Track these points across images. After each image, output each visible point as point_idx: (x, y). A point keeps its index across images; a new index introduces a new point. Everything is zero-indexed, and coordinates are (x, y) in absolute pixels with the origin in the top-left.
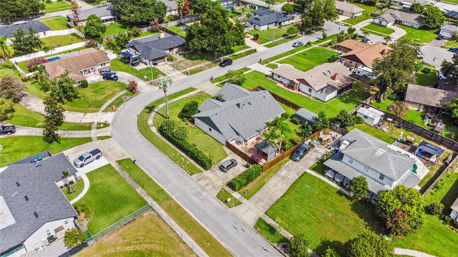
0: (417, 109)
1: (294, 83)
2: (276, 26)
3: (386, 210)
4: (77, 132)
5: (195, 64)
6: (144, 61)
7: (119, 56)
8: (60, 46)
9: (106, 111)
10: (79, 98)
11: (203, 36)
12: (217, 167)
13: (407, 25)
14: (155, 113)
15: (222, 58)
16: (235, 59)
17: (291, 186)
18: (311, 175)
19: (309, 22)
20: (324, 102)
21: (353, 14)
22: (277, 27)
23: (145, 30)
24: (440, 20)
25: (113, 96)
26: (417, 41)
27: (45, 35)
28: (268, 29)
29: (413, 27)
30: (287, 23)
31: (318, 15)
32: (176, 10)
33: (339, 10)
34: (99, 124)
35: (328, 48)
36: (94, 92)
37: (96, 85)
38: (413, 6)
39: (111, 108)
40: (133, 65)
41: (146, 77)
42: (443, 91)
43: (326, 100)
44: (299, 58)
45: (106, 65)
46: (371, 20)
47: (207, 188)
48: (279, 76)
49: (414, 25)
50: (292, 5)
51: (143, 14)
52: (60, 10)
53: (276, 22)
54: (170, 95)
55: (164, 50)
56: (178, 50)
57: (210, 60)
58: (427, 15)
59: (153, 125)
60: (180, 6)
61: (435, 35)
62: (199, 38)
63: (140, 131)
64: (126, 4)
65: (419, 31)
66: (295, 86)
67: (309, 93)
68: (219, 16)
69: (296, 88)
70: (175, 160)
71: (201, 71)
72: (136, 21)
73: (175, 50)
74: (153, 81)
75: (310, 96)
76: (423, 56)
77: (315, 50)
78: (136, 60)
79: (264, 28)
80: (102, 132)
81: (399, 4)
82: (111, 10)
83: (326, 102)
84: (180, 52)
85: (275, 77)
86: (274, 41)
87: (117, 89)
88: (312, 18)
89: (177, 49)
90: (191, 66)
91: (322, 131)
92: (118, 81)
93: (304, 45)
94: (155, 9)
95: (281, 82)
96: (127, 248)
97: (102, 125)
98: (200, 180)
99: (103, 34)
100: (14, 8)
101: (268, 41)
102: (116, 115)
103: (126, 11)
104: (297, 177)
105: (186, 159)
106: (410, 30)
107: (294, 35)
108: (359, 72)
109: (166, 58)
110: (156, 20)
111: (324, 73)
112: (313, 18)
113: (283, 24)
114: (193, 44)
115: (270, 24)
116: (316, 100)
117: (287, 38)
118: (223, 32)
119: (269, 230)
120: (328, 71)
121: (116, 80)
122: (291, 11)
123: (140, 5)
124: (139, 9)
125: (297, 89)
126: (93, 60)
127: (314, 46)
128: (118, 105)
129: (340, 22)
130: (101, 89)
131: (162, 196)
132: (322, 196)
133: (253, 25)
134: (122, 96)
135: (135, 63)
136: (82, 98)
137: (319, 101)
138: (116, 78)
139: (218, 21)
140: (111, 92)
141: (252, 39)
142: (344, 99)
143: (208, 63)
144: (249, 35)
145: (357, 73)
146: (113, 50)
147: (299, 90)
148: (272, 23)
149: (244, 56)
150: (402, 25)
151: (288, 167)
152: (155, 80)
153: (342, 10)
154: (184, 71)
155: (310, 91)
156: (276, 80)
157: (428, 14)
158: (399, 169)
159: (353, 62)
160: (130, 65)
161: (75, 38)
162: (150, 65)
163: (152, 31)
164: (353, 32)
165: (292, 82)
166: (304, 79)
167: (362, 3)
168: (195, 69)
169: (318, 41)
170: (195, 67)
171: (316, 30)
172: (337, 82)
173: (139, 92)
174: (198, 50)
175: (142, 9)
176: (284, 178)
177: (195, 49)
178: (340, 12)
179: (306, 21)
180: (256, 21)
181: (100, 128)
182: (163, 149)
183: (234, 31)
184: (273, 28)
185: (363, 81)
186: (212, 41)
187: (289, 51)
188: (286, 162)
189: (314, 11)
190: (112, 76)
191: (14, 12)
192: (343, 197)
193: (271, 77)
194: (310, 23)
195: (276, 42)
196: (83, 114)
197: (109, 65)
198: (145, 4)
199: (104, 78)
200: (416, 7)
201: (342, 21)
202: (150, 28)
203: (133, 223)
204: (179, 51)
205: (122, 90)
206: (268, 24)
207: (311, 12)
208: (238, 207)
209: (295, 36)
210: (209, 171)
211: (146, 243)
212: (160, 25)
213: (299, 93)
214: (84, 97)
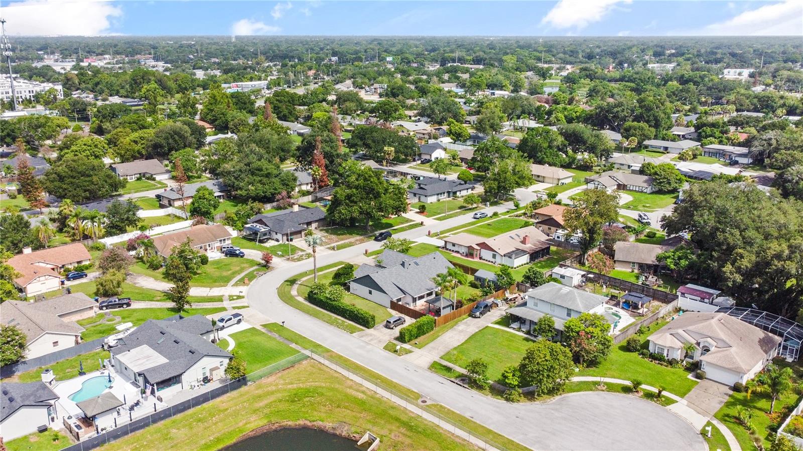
0: (630, 270)
1: (473, 249)
2: (449, 197)
3: (570, 335)
4: (207, 304)
5: (342, 239)
6: (275, 237)
7: (240, 233)
8: (160, 225)
9: (236, 284)
10: (198, 274)
11: (353, 202)
12: (381, 326)
13: (634, 189)
14: (298, 285)
15: (377, 233)
16: (394, 233)
17: (470, 338)
18: (494, 328)
19: (493, 188)
20: (512, 268)
21: (559, 180)
22: (450, 199)
23: (268, 206)
24: (677, 179)
25: (241, 272)
26: (647, 207)
28: (439, 200)
29: (642, 192)
30: (464, 193)
31: (505, 178)
32: (307, 184)
33: (538, 176)
34: (230, 296)
35: (521, 218)
36: (218, 268)
37: (217, 262)
38: (643, 166)
39: (242, 282)
40: (261, 241)
41: (280, 253)
42: (660, 246)
43: (515, 266)
44: (481, 229)
45: (226, 242)
46: (585, 187)
47: (372, 342)
48: (454, 245)
49: (643, 189)
50: (474, 175)
51: (267, 187)
52: (143, 191)
53: (449, 192)
55: (300, 224)
56: (318, 225)
57: (361, 235)
58: (658, 175)
59: (299, 295)
60: (316, 175)
61: (672, 199)
62: (347, 205)
63: (283, 301)
64: (243, 176)
65: (650, 196)
66: (475, 253)
67: (493, 260)
68: (372, 177)
69: (476, 256)
70: (331, 322)
71: (351, 246)
72: (257, 196)
73: (314, 225)
74: (291, 256)
75: (494, 263)
76: (649, 221)
77: (504, 221)
78: (265, 234)
79: (432, 199)
80: (236, 303)
81: (627, 167)
82: (218, 185)
83: (515, 268)
84: (321, 228)
85: (449, 246)
86: (447, 213)
87: (245, 265)
88: (496, 183)
89: (317, 223)
90: (336, 242)
91: (508, 291)
92: (245, 257)
93: (488, 216)
94: (282, 181)
95: (458, 252)
96: (290, 386)
97: (235, 297)
98: (362, 336)
99: (215, 210)
100: (88, 186)
101: (439, 214)
102: (250, 288)
103: (242, 184)
104: (477, 331)
105: (343, 321)
106: (638, 195)
107: (475, 206)
108: (558, 237)
109: (303, 233)
110: (284, 193)
111: (510, 237)
112: (499, 183)
113: (458, 193)
114: (340, 212)
115: (441, 194)
117: (466, 210)
118: (377, 196)
119: (446, 370)
120: (516, 235)
121: (242, 257)
122: (470, 180)
123: (262, 176)
124: (260, 181)
125: (478, 256)
126: (210, 235)
127: (503, 217)
128: (250, 279)
129: (540, 190)
130: (225, 265)
131: (320, 350)
132: (506, 343)
133: (417, 196)
134: (254, 271)
135: (264, 239)
136: (204, 274)
138: (241, 255)
139: (371, 182)
140: (238, 268)
141: (417, 213)
142: (539, 265)
143: (358, 237)
144: (412, 208)
145: (556, 239)
146: (232, 226)
147: (481, 258)
148: (444, 193)
149: (406, 230)
150: (627, 190)
151: (466, 323)
152: (292, 256)
153: (543, 175)
154: (329, 246)
155: (494, 256)
156: (450, 250)
157: (658, 172)
158: (587, 303)
159: (552, 228)
160: (257, 243)
161: (175, 219)
162: (283, 240)
163: (279, 208)
164: (555, 197)
165: (470, 248)
166: (484, 243)
167: (574, 168)
168: (342, 244)
169: (508, 212)
170: (343, 242)
171: (506, 200)
172: (529, 246)
173: (273, 268)
174: (346, 220)
175: (265, 180)
176: (461, 331)
177: (343, 219)
178: (540, 179)
179: (490, 187)
180: (421, 191)
181: (234, 299)
182: (315, 315)
183: (392, 195)
184: (445, 200)
185: (565, 247)
186: (366, 207)
187: (469, 223)
188: (463, 319)
189: (499, 174)
190: (237, 252)
191: (88, 190)
192: (530, 342)
193: (443, 248)
194: (495, 190)
195: (451, 214)
196: (209, 289)
197: (230, 242)
198: (269, 173)
199: (226, 255)
200: (648, 168)
201: (544, 189)
202: (275, 204)
203: (292, 369)
204: (319, 227)
205: (252, 266)
206: (438, 194)
207: (495, 175)
208: (409, 355)
209: (476, 208)
210: (372, 329)
211: (309, 382)
212: (288, 200)
213: (481, 261)
214: (205, 273)
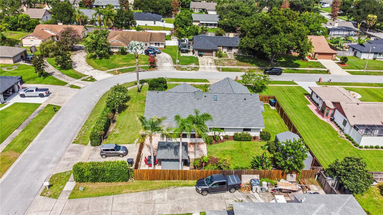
8: (151, 30)
9: (110, 72)
10: (108, 59)
14: (141, 85)
16: (290, 73)
20: (356, 145)
27: (155, 24)
28: (374, 59)
34: (89, 78)
41: (178, 61)
43: (363, 145)
45: (160, 45)
48: (317, 97)
54: (176, 79)
55: (220, 46)
66: (327, 111)
69: (327, 116)
71: (238, 71)
73: (234, 51)
75: (342, 131)
78: (185, 46)
79: (367, 56)
80: (81, 83)
83: (360, 147)
95: (316, 104)
98: (72, 151)
101: (360, 69)
102: (112, 77)
109: (214, 53)
116: (347, 140)
126: (149, 38)
128: (124, 72)
133: (355, 51)
135: (183, 50)
137: (350, 142)
141: (338, 63)
147: (332, 120)
149: (306, 73)
152: (183, 66)
155: (344, 123)
156: (313, 100)
162: (195, 54)
165: (324, 103)
166: (340, 104)
168: (234, 68)
181: (85, 80)
190: (151, 52)
193: (310, 96)
196: (93, 69)
197: (163, 46)
210: (92, 147)
213: (330, 123)
214: (112, 59)
